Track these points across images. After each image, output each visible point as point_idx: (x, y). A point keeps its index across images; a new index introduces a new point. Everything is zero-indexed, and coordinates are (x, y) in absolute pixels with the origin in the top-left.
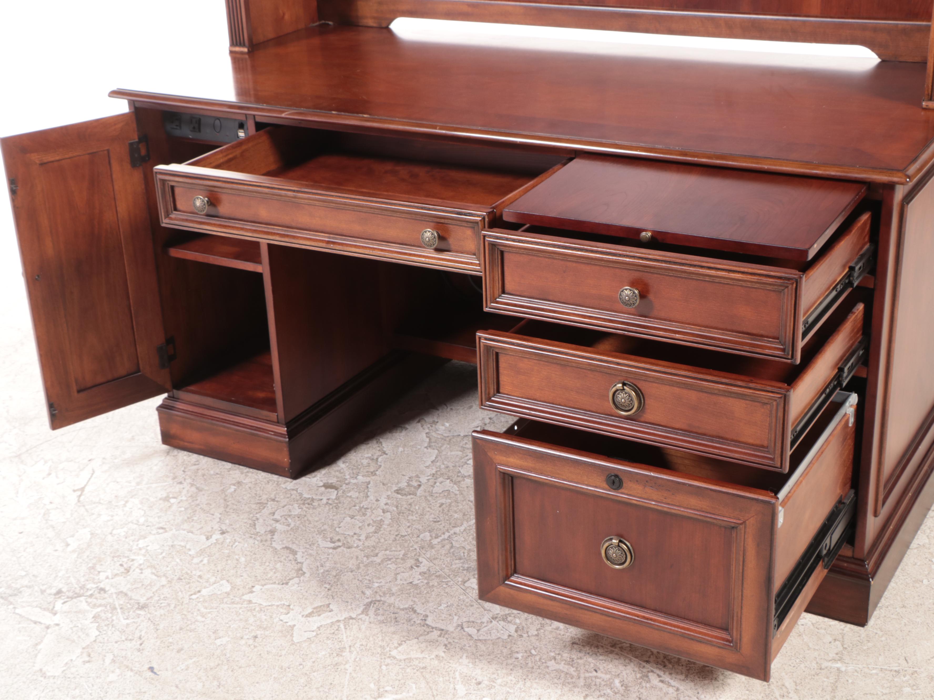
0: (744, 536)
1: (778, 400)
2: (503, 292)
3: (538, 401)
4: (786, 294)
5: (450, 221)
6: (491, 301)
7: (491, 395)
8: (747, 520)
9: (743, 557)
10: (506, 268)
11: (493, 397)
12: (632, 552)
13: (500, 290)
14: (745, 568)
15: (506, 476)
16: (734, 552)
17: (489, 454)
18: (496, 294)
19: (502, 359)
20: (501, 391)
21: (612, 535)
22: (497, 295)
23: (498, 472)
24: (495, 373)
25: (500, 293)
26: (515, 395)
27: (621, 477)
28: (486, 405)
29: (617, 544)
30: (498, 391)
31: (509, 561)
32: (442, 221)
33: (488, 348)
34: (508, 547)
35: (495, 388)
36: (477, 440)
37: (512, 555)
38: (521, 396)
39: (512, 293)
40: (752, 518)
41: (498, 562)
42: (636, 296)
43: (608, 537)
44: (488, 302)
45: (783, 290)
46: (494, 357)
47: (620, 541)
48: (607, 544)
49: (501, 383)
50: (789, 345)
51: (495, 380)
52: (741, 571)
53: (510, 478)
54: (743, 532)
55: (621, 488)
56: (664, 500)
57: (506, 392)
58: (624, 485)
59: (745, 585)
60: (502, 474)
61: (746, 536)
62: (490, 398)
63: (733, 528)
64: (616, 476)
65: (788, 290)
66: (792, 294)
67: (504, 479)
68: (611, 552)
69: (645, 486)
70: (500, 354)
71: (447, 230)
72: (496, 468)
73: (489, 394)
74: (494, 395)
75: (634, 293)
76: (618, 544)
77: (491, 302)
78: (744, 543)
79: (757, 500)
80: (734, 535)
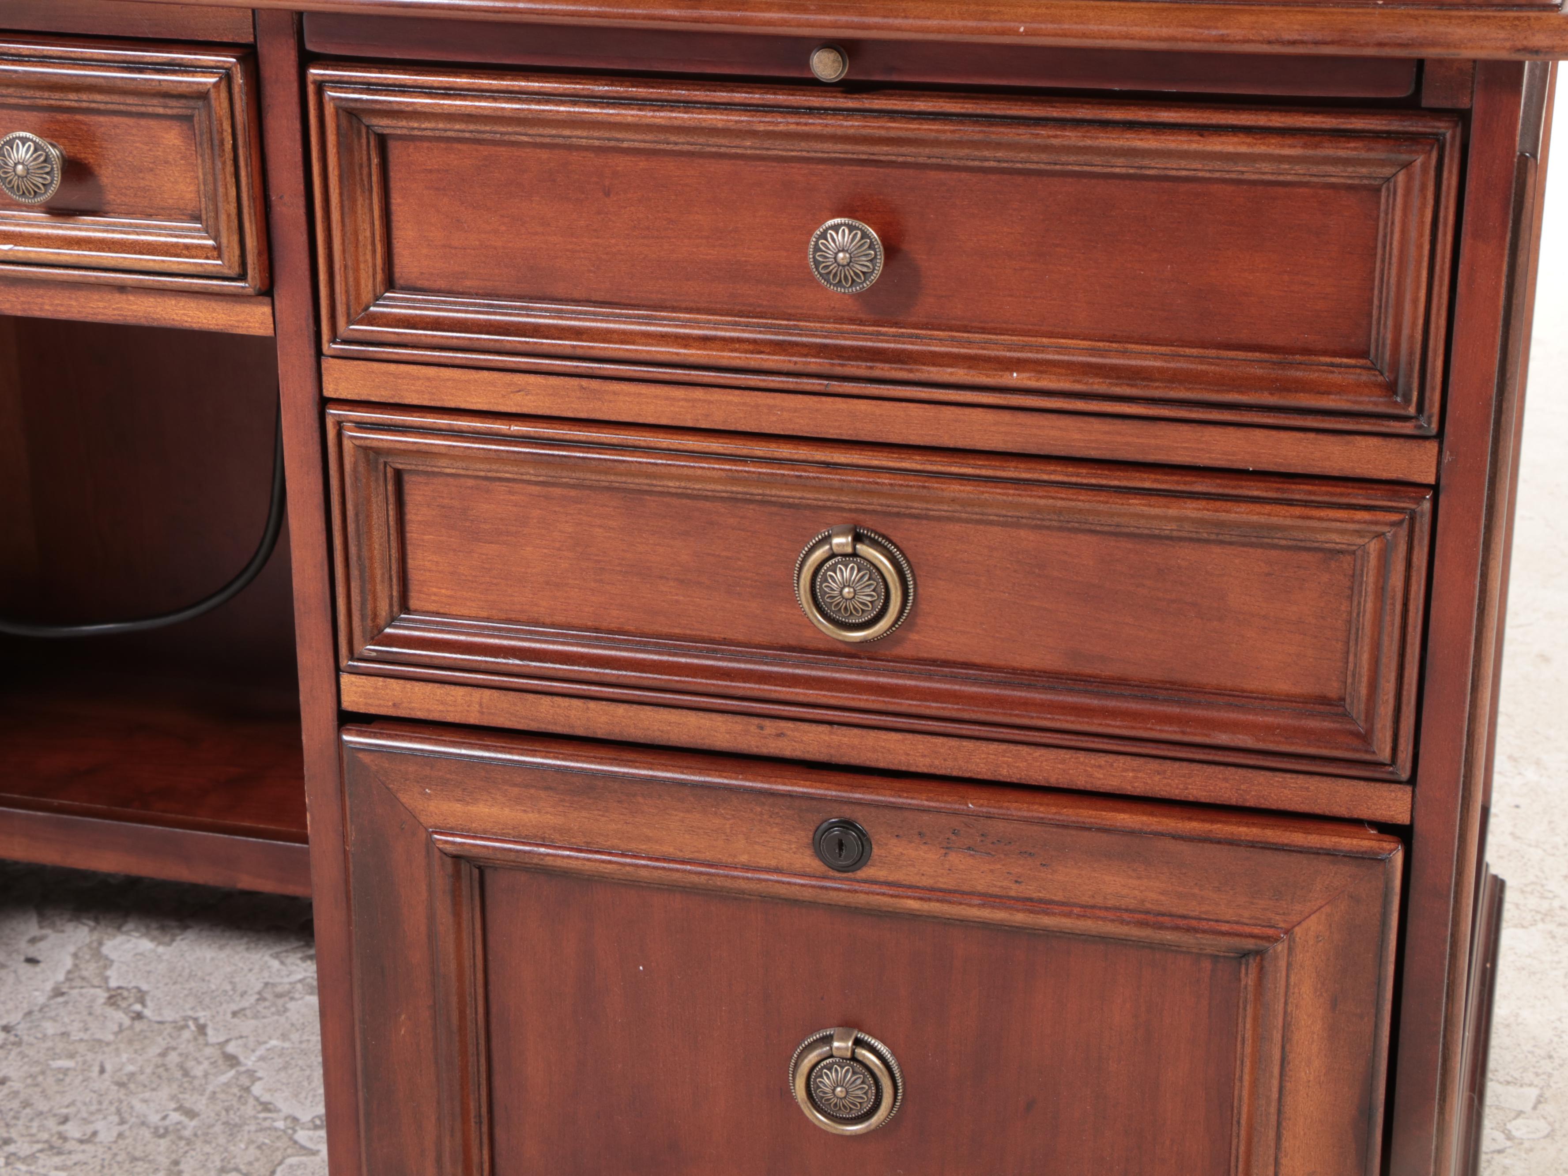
0: (1288, 976)
1: (1389, 533)
2: (390, 284)
3: (544, 625)
4: (1400, 192)
5: (99, 97)
6: (348, 315)
7: (381, 621)
8: (1299, 923)
9: (1283, 1048)
10: (396, 199)
11: (390, 626)
12: (897, 1075)
13: (379, 276)
14: (1288, 1086)
15: (464, 867)
16: (1248, 1034)
17: (404, 798)
18: (366, 294)
19: (415, 494)
20: (413, 603)
21: (825, 1027)
22: (371, 295)
23: (437, 854)
24: (394, 544)
25: (379, 288)
26: (466, 612)
27: (862, 825)
28: (366, 654)
29: (849, 1054)
30: (405, 607)
31: (475, 1151)
32: (71, 99)
33: (370, 453)
34: (472, 1105)
35: (395, 593)
36: (361, 755)
37: (485, 1128)
38: (484, 614)
39: (419, 284)
40: (1313, 917)
41: (439, 1160)
42: (871, 248)
43: (812, 1033)
44: (341, 321)
45: (1395, 175)
46: (390, 487)
47: (858, 1042)
48: (812, 1057)
49: (414, 575)
50: (1411, 370)
51: (394, 567)
52: (1275, 1096)
53: (476, 872)
54: (1283, 964)
55: (865, 864)
56: (1014, 886)
57: (433, 607)
58: (875, 850)
59: (1287, 1143)
60: (449, 861)
61: (1293, 979)
62: (381, 631)
63: (1245, 955)
64: (847, 824)
65: (1410, 178)
66: (1423, 188)
67: (457, 875)
68: (827, 1081)
69: (948, 848)
70: (406, 477)
71: (87, 138)
72: (430, 843)
73: (375, 616)
74: (393, 619)
75: (865, 235)
76: (853, 1052)
77: (350, 322)
78: (1286, 1003)
79: (1331, 854)
80: (1249, 979)
